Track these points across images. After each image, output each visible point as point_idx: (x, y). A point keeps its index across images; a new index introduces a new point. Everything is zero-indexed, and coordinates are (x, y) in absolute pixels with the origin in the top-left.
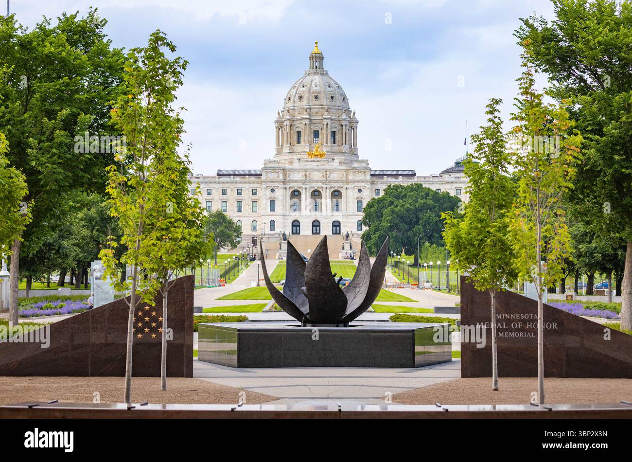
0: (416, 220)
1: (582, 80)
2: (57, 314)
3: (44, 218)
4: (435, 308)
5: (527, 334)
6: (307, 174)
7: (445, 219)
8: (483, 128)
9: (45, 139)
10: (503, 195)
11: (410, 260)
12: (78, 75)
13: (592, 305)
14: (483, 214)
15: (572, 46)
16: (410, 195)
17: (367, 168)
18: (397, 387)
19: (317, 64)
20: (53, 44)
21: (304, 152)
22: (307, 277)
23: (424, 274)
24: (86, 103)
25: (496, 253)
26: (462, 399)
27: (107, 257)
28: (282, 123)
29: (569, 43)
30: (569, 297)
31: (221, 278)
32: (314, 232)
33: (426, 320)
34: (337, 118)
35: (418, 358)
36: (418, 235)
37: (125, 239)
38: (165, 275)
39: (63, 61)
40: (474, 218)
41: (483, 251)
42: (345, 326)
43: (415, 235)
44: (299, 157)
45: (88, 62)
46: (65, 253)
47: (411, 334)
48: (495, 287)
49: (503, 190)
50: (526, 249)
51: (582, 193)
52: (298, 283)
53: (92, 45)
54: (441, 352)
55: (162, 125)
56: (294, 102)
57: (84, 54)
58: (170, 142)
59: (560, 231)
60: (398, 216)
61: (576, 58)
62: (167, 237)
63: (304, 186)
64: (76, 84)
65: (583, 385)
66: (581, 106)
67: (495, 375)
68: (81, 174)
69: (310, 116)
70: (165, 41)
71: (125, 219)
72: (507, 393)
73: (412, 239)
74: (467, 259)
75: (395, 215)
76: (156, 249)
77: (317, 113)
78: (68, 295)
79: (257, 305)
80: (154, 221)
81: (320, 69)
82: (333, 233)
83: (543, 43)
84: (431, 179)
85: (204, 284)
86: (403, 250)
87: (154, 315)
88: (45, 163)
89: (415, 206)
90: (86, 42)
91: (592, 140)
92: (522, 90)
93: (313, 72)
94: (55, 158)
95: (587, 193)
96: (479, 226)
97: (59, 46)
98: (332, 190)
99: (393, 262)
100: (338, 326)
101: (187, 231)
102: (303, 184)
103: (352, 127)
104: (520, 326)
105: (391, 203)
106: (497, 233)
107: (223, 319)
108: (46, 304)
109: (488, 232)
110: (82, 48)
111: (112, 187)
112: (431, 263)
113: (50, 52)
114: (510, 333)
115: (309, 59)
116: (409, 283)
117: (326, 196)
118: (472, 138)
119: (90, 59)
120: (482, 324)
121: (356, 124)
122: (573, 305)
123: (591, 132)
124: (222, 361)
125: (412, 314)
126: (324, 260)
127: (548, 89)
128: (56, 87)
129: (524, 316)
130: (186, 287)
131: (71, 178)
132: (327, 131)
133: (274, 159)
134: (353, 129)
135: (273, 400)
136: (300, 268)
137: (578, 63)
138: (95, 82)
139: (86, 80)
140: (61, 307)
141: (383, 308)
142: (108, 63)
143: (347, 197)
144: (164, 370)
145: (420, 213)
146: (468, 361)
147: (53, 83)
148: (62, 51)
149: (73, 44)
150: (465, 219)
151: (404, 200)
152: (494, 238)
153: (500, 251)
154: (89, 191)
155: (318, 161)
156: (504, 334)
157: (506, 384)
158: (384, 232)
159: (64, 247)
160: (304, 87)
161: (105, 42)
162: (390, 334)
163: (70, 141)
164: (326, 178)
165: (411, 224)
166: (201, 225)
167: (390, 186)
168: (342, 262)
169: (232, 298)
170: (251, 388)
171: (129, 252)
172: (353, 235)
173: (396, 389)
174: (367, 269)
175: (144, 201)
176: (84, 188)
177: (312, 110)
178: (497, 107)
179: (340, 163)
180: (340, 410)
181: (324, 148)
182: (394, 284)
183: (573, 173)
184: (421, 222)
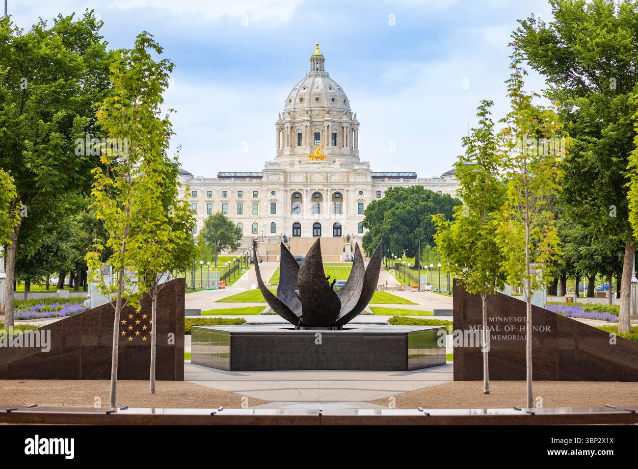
0: (417, 222)
1: (580, 81)
2: (55, 317)
3: (40, 221)
4: (435, 310)
5: (520, 337)
6: (308, 176)
7: (437, 221)
8: (474, 130)
9: (40, 141)
10: (495, 198)
11: (411, 262)
12: (74, 77)
13: (592, 308)
14: (474, 216)
15: (569, 48)
16: (411, 197)
17: (368, 170)
18: (388, 391)
19: (318, 66)
20: (49, 45)
21: (305, 154)
22: (300, 280)
23: (424, 276)
24: (82, 105)
25: (487, 256)
26: (452, 402)
27: (92, 259)
28: (282, 125)
29: (567, 45)
30: (570, 300)
31: (221, 280)
32: (315, 234)
33: (424, 323)
34: (338, 120)
35: (410, 361)
36: (419, 237)
37: (111, 242)
38: (155, 278)
39: (59, 63)
40: (466, 220)
41: (474, 253)
42: (339, 329)
43: (416, 237)
44: (300, 159)
45: (84, 64)
46: (63, 256)
47: (404, 337)
48: (486, 290)
49: (494, 193)
50: (514, 251)
51: (580, 195)
52: (291, 285)
53: (88, 47)
54: (435, 355)
55: (148, 127)
56: (295, 105)
57: (80, 56)
58: (157, 145)
59: (549, 234)
60: (399, 218)
61: (574, 60)
62: (153, 240)
63: (305, 189)
64: (71, 86)
65: (576, 388)
66: (579, 108)
67: (486, 379)
68: (77, 176)
69: (311, 118)
70: (152, 43)
71: (111, 222)
72: (497, 396)
73: (413, 242)
74: (458, 261)
75: (396, 217)
76: (142, 252)
77: (318, 115)
78: (66, 298)
79: (256, 307)
80: (140, 223)
81: (321, 70)
82: (334, 235)
83: (541, 45)
84: (432, 182)
85: (204, 286)
86: (404, 252)
87: (145, 318)
88: (41, 165)
89: (416, 209)
90: (83, 44)
91: (589, 142)
92: (511, 92)
93: (314, 74)
94: (51, 160)
95: (585, 196)
96: (470, 228)
97: (55, 48)
98: (333, 192)
99: (394, 264)
100: (331, 329)
101: (173, 234)
102: (304, 186)
103: (353, 129)
104: (513, 329)
105: (392, 205)
106: (488, 236)
107: (221, 322)
108: (44, 307)
109: (479, 234)
110: (79, 49)
111: (98, 190)
112: (432, 266)
113: (46, 54)
114: (503, 336)
115: (310, 61)
116: (409, 285)
117: (327, 198)
118: (463, 140)
119: (85, 61)
120: (475, 327)
121: (357, 126)
122: (573, 308)
123: (589, 133)
124: (215, 364)
125: (411, 317)
126: (317, 262)
127: (546, 91)
128: (52, 89)
129: (517, 319)
130: (177, 290)
131: (66, 181)
132: (328, 133)
133: (274, 161)
134: (354, 131)
135: (262, 403)
136: (294, 271)
137: (576, 65)
138: (91, 84)
139: (83, 82)
140: (59, 309)
141: (382, 310)
142: (104, 64)
143: (347, 199)
144: (153, 373)
145: (421, 215)
146: (461, 364)
147: (48, 85)
148: (58, 53)
149: (69, 45)
150: (456, 221)
151: (405, 202)
152: (484, 240)
153: (491, 253)
154: (85, 193)
155: (319, 163)
156: (497, 337)
157: (497, 387)
158: (385, 234)
159: (62, 250)
160: (305, 88)
161: (101, 44)
162: (383, 337)
163: (66, 143)
164: (327, 180)
165: (412, 227)
166: (190, 228)
167: (391, 188)
168: (342, 264)
169: (231, 301)
170: (241, 391)
171: (114, 255)
172: (354, 238)
173: (386, 392)
174: (361, 272)
175: (129, 203)
176: (80, 190)
177: (313, 112)
178: (488, 109)
179: (341, 165)
180: (320, 414)
181: (325, 151)
182: (395, 286)
183: (562, 175)
184: (422, 224)
